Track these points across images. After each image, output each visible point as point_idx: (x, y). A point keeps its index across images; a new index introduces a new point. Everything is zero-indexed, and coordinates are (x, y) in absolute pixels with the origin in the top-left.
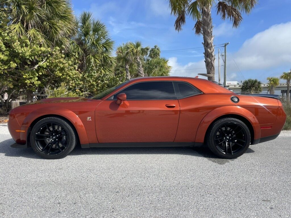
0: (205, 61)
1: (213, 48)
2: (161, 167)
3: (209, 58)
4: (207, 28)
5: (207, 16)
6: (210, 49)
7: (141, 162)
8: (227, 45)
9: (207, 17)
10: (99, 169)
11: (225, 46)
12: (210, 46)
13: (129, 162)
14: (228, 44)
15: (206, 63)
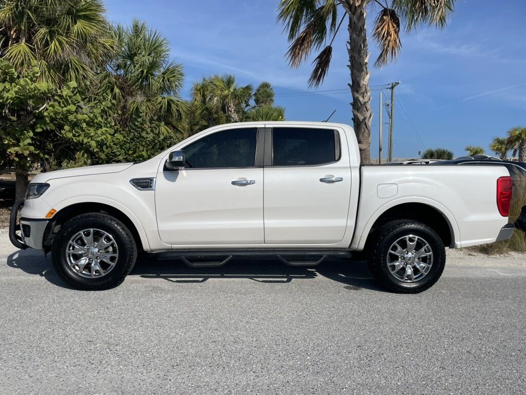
0: (352, 119)
1: (369, 94)
2: (255, 340)
3: (361, 113)
4: (358, 56)
5: (358, 33)
6: (363, 97)
7: (216, 327)
8: (395, 85)
9: (359, 36)
10: (127, 343)
11: (392, 88)
12: (363, 90)
13: (192, 327)
14: (397, 83)
15: (354, 122)
